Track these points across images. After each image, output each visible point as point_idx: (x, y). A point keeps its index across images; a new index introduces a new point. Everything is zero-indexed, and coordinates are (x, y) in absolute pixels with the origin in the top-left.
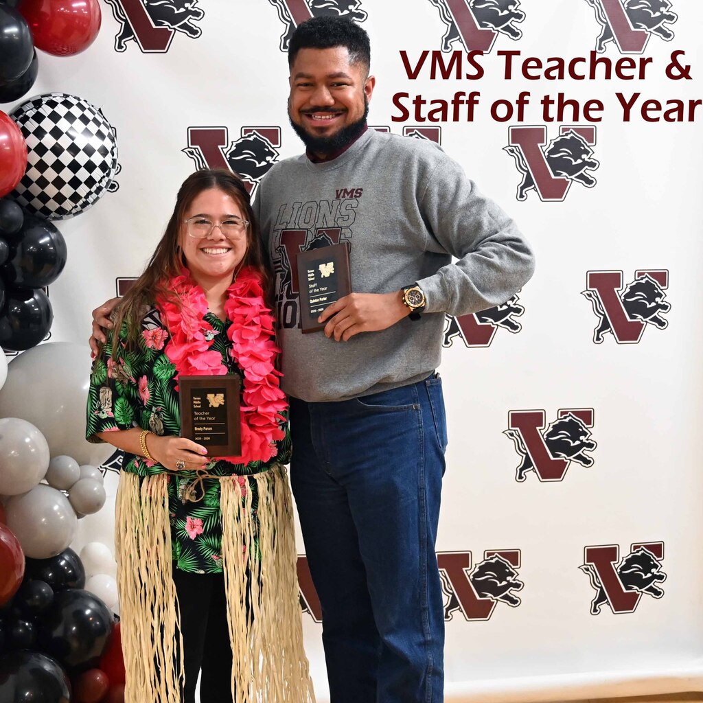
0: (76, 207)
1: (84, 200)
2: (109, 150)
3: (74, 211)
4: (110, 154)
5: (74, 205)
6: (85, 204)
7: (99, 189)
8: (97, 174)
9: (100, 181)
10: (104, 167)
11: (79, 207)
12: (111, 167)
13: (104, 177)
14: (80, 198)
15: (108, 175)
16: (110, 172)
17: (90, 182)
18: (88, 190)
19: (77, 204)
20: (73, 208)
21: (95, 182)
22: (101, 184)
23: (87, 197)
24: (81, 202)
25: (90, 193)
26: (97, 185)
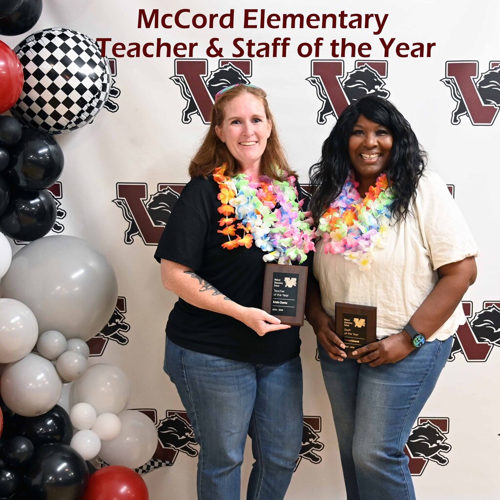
0: (70, 123)
1: (78, 118)
2: (99, 76)
3: (69, 127)
4: (99, 79)
5: (69, 121)
6: (79, 121)
7: (90, 109)
8: (88, 96)
9: (91, 102)
10: (94, 90)
11: (73, 123)
12: (101, 90)
13: (94, 98)
14: (73, 115)
15: (98, 97)
16: (100, 94)
17: (82, 102)
18: (80, 109)
19: (71, 121)
20: (68, 124)
21: (86, 103)
22: (91, 104)
23: (79, 115)
24: (75, 119)
25: (82, 112)
26: (88, 105)
